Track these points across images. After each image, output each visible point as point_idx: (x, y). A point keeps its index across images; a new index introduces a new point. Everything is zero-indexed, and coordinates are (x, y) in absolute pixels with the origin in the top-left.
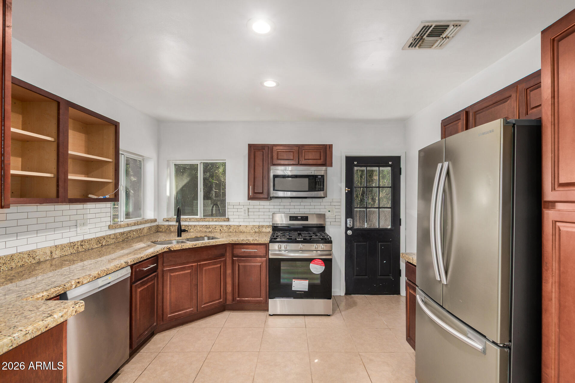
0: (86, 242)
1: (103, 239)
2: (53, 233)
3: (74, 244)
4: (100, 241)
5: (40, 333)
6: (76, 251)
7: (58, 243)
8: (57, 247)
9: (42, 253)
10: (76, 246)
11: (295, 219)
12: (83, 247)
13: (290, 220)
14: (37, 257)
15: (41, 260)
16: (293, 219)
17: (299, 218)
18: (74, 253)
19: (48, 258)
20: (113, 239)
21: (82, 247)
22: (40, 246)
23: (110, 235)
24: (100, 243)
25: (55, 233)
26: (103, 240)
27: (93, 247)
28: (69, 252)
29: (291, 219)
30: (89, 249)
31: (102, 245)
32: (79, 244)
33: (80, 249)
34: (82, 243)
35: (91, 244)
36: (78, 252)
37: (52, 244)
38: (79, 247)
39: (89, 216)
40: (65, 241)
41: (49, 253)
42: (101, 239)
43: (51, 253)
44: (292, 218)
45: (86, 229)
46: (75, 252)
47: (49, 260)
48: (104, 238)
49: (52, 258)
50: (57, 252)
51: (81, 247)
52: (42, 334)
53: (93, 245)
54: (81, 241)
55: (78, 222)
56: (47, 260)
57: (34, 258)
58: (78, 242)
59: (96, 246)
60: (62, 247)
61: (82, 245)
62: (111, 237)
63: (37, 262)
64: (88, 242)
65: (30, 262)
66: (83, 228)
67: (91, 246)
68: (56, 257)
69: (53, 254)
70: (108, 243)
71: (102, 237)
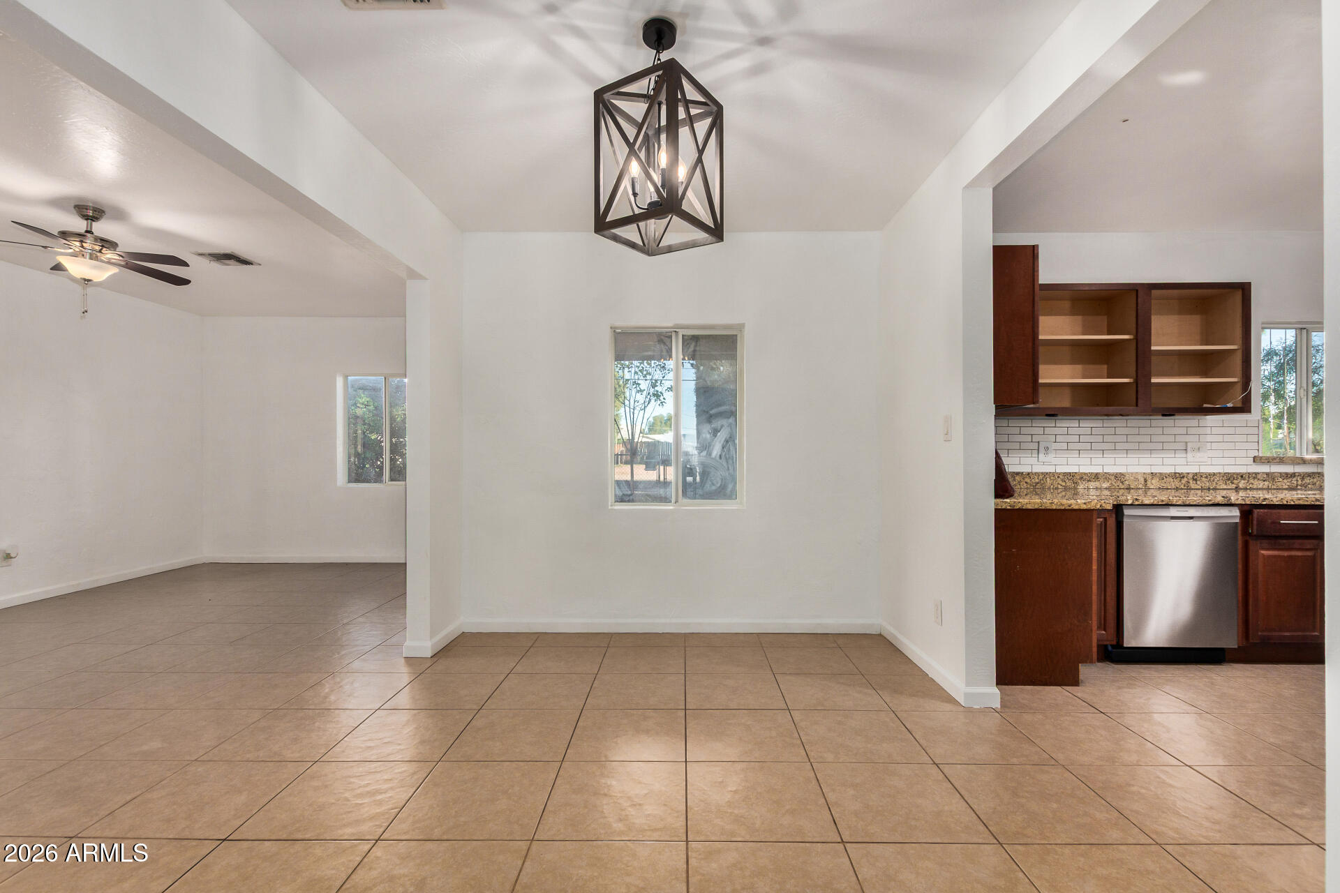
0: (1204, 476)
1: (1240, 478)
2: (1149, 456)
3: (1180, 476)
4: (1232, 479)
6: (1185, 486)
7: (1156, 470)
8: (1155, 474)
9: (1132, 478)
10: (1185, 479)
12: (1198, 482)
14: (1126, 482)
15: (1132, 487)
18: (1182, 489)
19: (1140, 486)
20: (1264, 481)
22: (1132, 469)
23: (1256, 474)
24: (1232, 483)
25: (1152, 456)
26: (1239, 480)
28: (1173, 485)
31: (1236, 487)
32: (1191, 476)
33: (1192, 485)
34: (1196, 477)
35: (1213, 481)
36: (1189, 489)
37: (1148, 470)
38: (1191, 481)
39: (1209, 438)
40: (1169, 470)
41: (1142, 480)
42: (1235, 476)
45: (1202, 457)
46: (1182, 487)
48: (1242, 477)
50: (1153, 481)
51: (1195, 482)
53: (1217, 484)
54: (1193, 473)
55: (1190, 445)
56: (1139, 489)
57: (1122, 482)
58: (1188, 473)
59: (1225, 487)
60: (1162, 476)
61: (1196, 480)
62: (1259, 476)
63: (1127, 489)
64: (1206, 477)
65: (1118, 486)
66: (1199, 454)
67: (1214, 485)
68: (1152, 487)
69: (1149, 483)
70: (1251, 486)
71: (1237, 474)
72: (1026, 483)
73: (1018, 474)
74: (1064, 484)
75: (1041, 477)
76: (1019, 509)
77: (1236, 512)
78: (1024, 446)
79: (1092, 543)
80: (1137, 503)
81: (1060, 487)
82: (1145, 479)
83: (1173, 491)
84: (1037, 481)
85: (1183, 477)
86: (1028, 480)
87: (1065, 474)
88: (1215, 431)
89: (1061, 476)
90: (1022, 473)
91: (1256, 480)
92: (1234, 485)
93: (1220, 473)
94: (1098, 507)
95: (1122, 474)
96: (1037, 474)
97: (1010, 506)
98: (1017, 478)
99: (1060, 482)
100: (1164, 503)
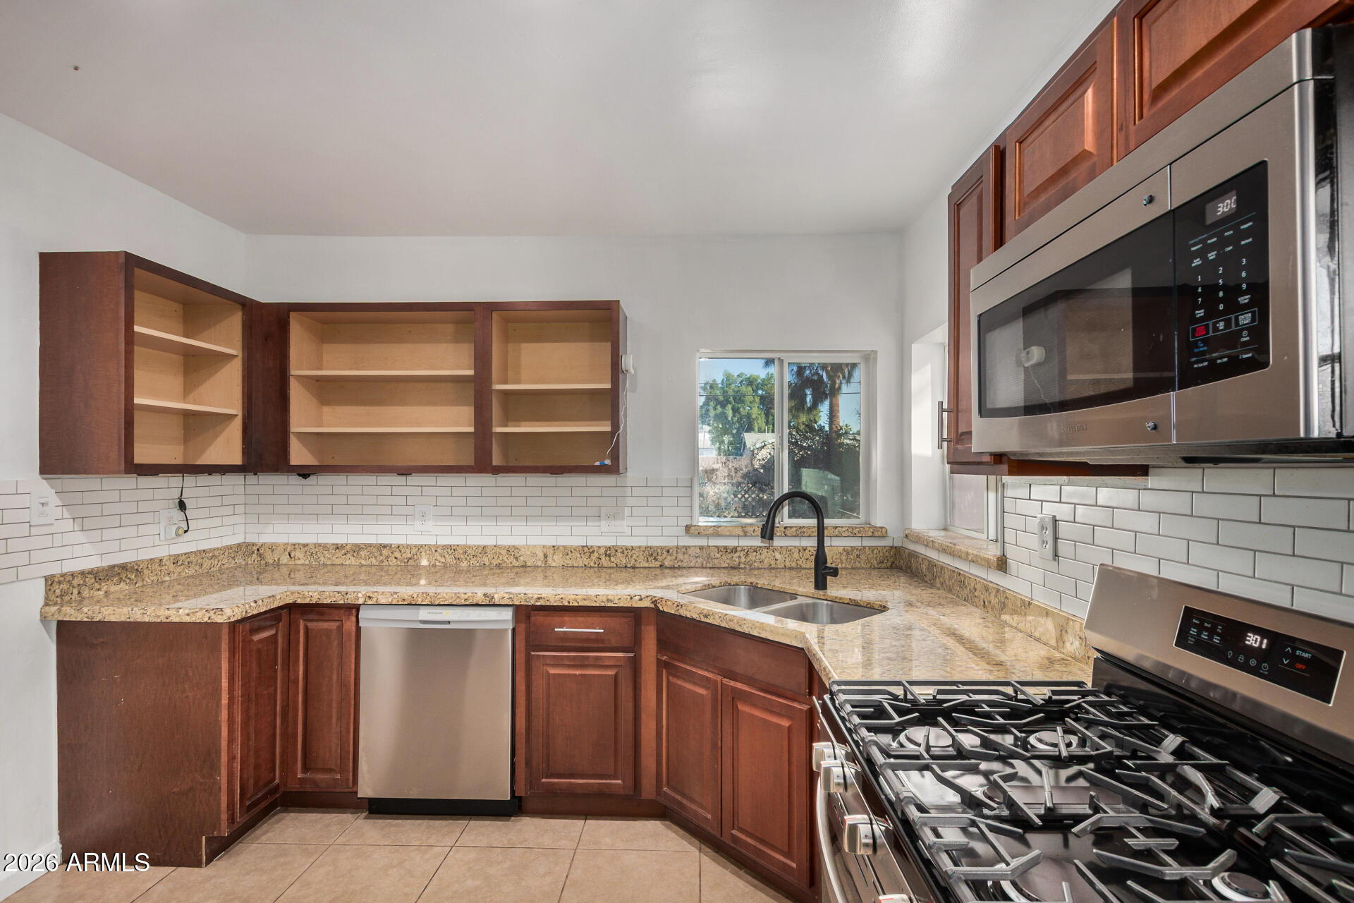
0: (619, 551)
1: (666, 553)
2: (555, 524)
3: (591, 550)
4: (655, 555)
5: (159, 620)
6: (595, 563)
7: (562, 542)
8: (556, 548)
9: (529, 553)
10: (596, 555)
11: (1216, 640)
12: (612, 559)
13: (1182, 641)
14: (521, 558)
15: (528, 564)
16: (1205, 636)
17: (1253, 640)
18: (591, 567)
19: (539, 563)
20: (697, 557)
21: (610, 560)
22: (532, 541)
23: (687, 548)
24: (655, 559)
25: (558, 524)
26: (664, 556)
27: (637, 565)
28: (581, 562)
29: (1193, 631)
30: (626, 566)
31: (661, 566)
32: (602, 551)
33: (605, 561)
34: (609, 552)
35: (631, 557)
36: (601, 567)
37: (550, 542)
38: (603, 557)
39: (630, 501)
40: (579, 542)
41: (541, 556)
42: (659, 551)
43: (546, 556)
44: (1201, 628)
45: (623, 525)
46: (592, 564)
47: (541, 567)
48: (668, 551)
49: (547, 565)
50: (555, 557)
51: (607, 558)
52: (161, 623)
53: (636, 561)
54: (606, 547)
55: (603, 510)
56: (537, 567)
57: (516, 558)
58: (599, 547)
59: (647, 565)
60: (567, 551)
61: (609, 556)
62: (690, 551)
63: (522, 566)
64: (623, 552)
65: (511, 563)
66: (613, 523)
67: (633, 562)
68: (554, 564)
69: (549, 559)
70: (680, 563)
71: (662, 548)
72: (396, 558)
73: (385, 546)
74: (443, 560)
75: (414, 551)
76: (99, 622)
77: (508, 614)
78: (396, 510)
79: (220, 668)
80: (370, 602)
81: (438, 564)
82: (545, 555)
83: (580, 570)
84: (409, 556)
85: (593, 552)
86: (398, 555)
87: (444, 547)
88: (636, 491)
89: (439, 550)
90: (391, 545)
91: (686, 556)
92: (657, 563)
93: (640, 547)
94: (206, 619)
95: (516, 548)
96: (409, 547)
97: (87, 617)
98: (385, 552)
99: (439, 558)
100: (405, 603)
